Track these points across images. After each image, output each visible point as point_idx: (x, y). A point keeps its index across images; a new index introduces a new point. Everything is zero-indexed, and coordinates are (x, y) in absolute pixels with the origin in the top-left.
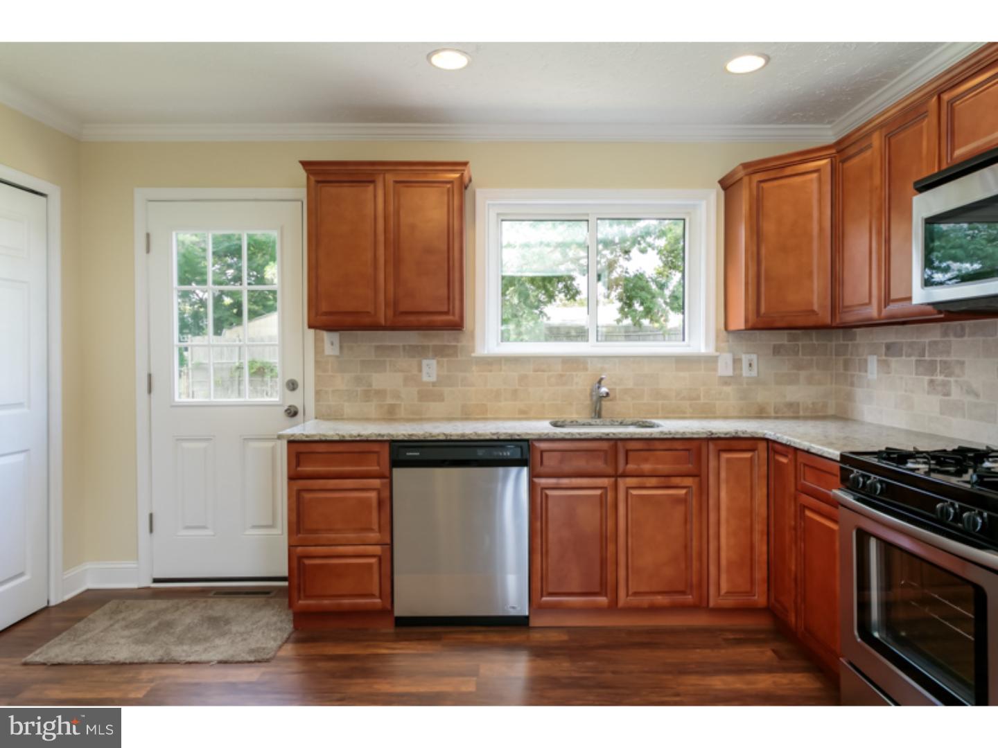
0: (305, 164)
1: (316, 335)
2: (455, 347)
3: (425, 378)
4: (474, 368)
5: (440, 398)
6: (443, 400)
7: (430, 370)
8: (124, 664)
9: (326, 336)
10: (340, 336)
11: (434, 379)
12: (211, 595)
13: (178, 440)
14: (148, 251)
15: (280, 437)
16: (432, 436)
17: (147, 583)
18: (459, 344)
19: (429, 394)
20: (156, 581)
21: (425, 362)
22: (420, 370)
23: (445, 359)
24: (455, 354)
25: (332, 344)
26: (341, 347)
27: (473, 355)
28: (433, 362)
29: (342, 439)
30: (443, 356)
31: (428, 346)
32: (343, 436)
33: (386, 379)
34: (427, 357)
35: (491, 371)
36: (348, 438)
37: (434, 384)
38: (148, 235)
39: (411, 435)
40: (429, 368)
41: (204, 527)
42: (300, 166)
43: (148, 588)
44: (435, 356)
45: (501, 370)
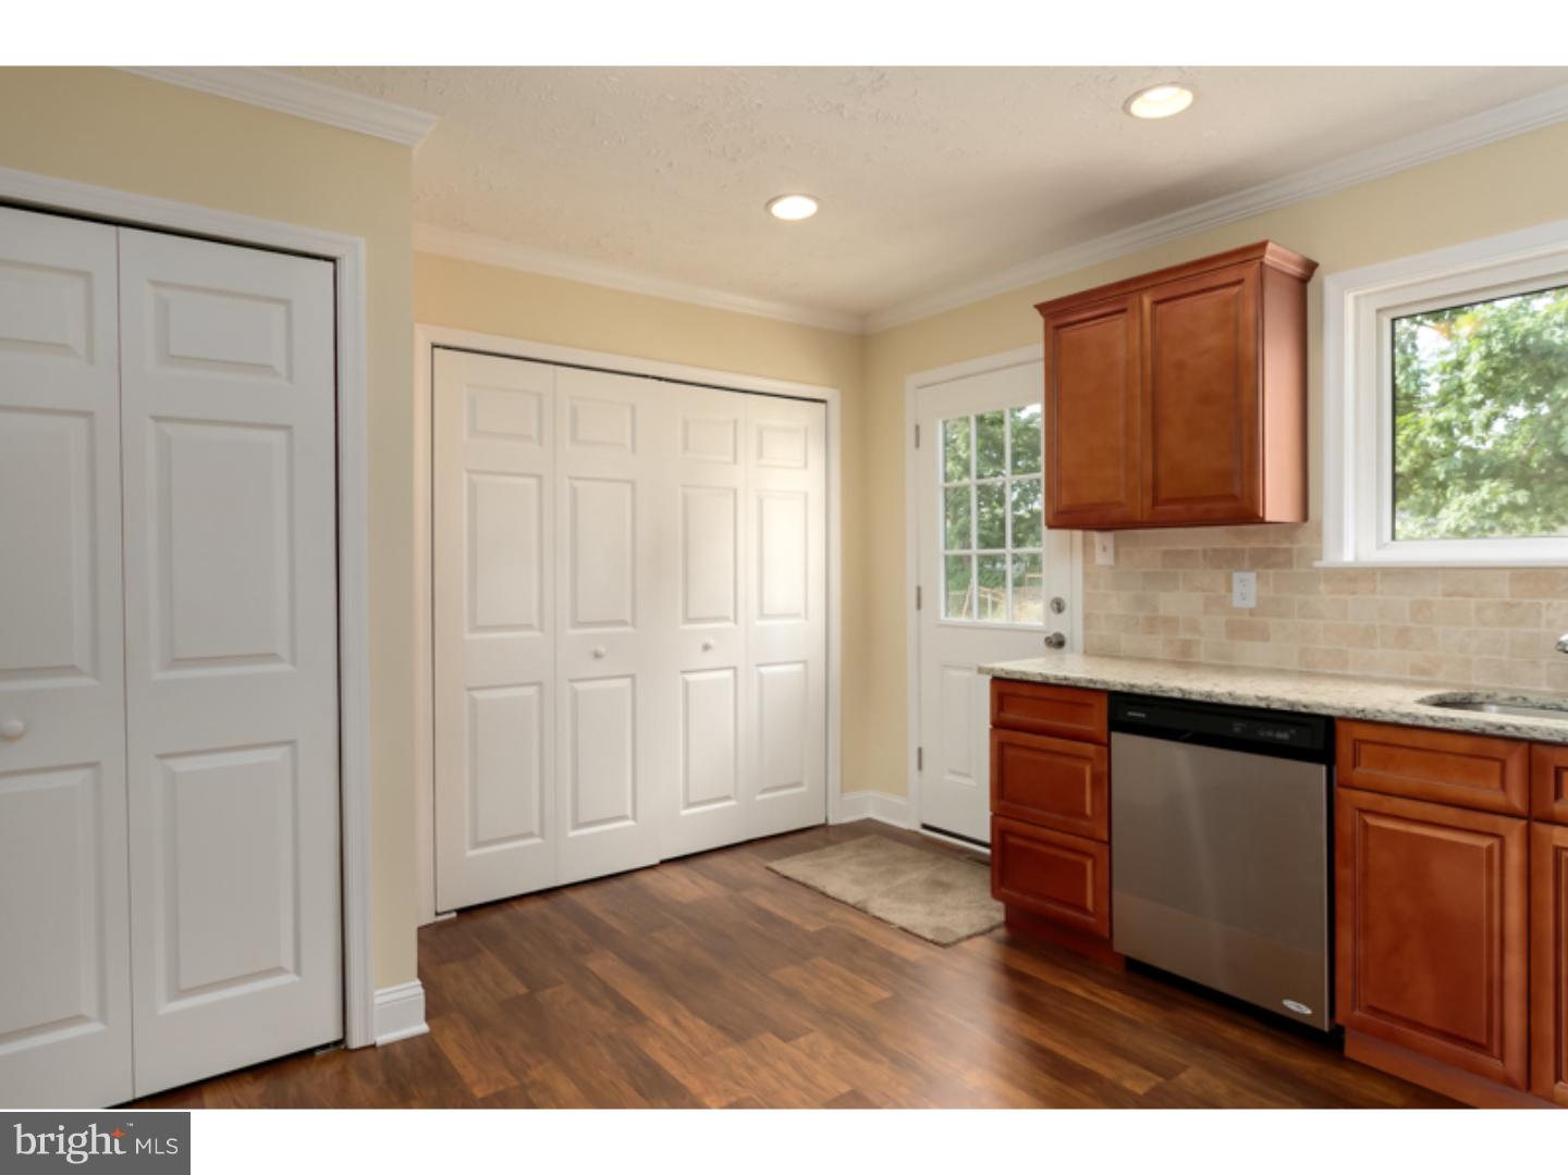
0: (1042, 308)
1: (1084, 538)
2: (1288, 551)
3: (1237, 602)
4: (1322, 587)
5: (1264, 635)
6: (1267, 639)
7: (1246, 588)
8: (828, 897)
9: (1097, 536)
10: (1115, 539)
11: (1251, 603)
12: (962, 857)
13: (946, 666)
14: (917, 445)
15: (981, 670)
16: (1163, 691)
17: (916, 827)
18: (1295, 547)
19: (1244, 628)
20: (925, 827)
21: (1237, 576)
22: (1230, 589)
23: (1271, 572)
24: (1289, 563)
25: (1104, 549)
26: (1116, 553)
27: (1317, 564)
28: (1252, 576)
29: (1046, 681)
30: (1268, 567)
31: (1243, 551)
32: (1047, 677)
33: (1176, 602)
34: (1240, 569)
35: (1354, 593)
36: (1052, 681)
37: (1252, 612)
38: (917, 428)
39: (1133, 686)
40: (1244, 586)
41: (967, 775)
42: (1036, 312)
43: (916, 833)
44: (1253, 567)
45: (1373, 592)
